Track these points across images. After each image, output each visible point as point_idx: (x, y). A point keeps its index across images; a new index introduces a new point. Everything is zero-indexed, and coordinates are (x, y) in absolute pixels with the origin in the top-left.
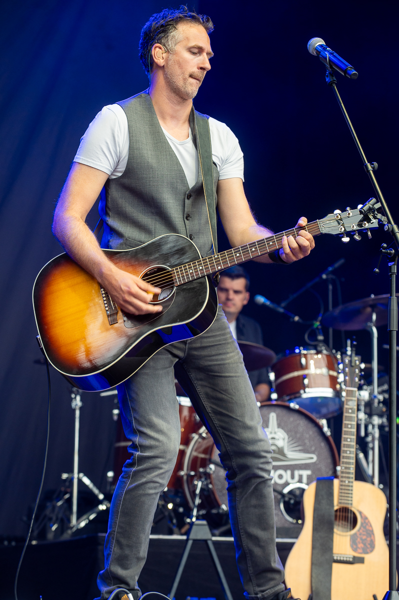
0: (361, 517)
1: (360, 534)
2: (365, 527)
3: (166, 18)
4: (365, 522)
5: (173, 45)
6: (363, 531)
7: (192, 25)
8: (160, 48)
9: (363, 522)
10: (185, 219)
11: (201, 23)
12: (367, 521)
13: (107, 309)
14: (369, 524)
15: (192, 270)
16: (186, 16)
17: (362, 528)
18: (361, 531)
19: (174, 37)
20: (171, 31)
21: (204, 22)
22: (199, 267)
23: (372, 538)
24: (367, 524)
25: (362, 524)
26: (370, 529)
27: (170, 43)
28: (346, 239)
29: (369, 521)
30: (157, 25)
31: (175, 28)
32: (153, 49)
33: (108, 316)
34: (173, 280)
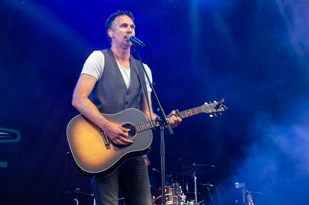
5: (114, 27)
8: (111, 30)
10: (125, 104)
13: (105, 141)
15: (144, 125)
22: (147, 125)
28: (211, 116)
31: (113, 20)
32: (108, 32)
33: (106, 145)
34: (135, 130)
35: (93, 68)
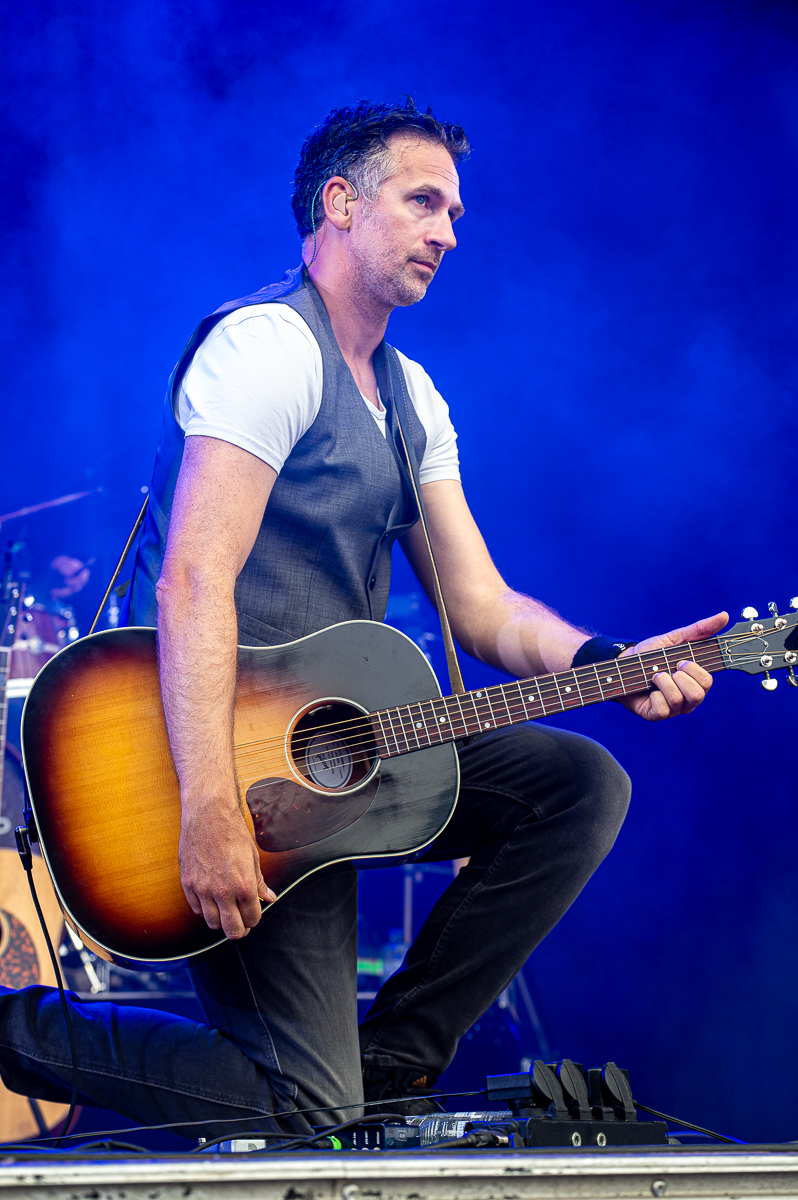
0: (12, 926)
1: (8, 964)
2: (18, 948)
3: (364, 118)
4: (18, 937)
5: (374, 184)
6: (14, 957)
7: (423, 142)
8: (343, 188)
9: (15, 935)
10: (368, 588)
11: (443, 141)
12: (23, 934)
14: (28, 942)
15: (422, 722)
16: (410, 120)
17: (12, 951)
18: (9, 957)
19: (378, 164)
20: (371, 150)
21: (449, 138)
22: (438, 719)
23: (34, 970)
24: (23, 941)
25: (12, 941)
26: (31, 951)
27: (366, 178)
28: (771, 684)
29: (28, 935)
30: (341, 133)
31: (384, 145)
32: (326, 188)
34: (374, 744)
35: (283, 424)
